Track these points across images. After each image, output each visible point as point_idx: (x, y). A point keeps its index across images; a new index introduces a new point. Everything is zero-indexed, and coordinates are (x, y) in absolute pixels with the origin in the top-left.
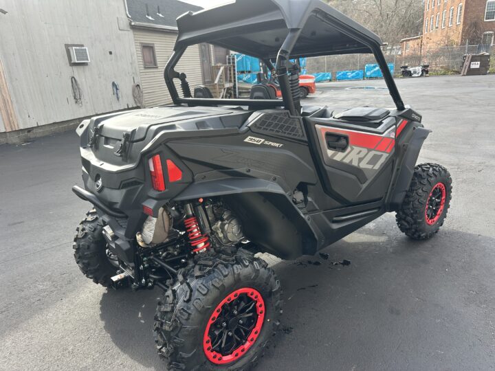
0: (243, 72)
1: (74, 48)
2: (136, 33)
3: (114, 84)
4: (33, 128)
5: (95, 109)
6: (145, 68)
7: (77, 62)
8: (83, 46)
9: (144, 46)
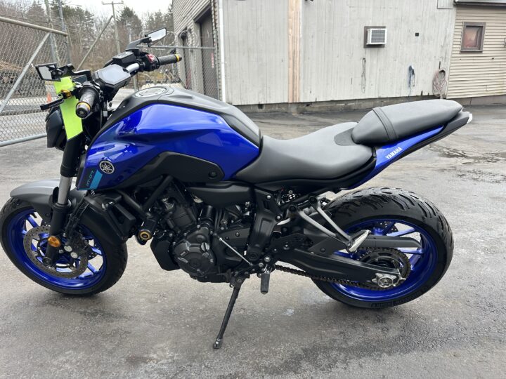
1: (371, 29)
2: (460, 11)
3: (410, 68)
4: (311, 103)
5: (379, 93)
8: (384, 27)
9: (469, 26)
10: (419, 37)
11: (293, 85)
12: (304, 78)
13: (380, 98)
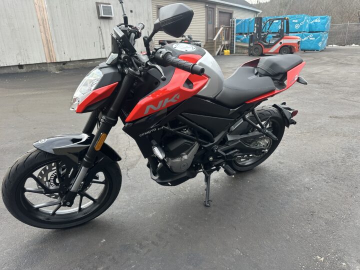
0: (241, 34)
1: (102, 5)
4: (67, 62)
7: (103, 16)
8: (110, 4)
11: (48, 48)
12: (56, 42)
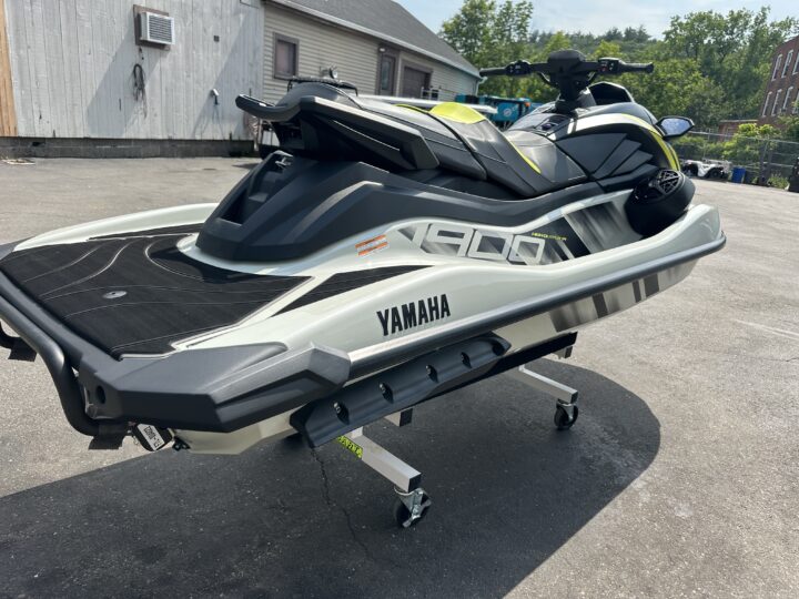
1: (149, 14)
2: (271, 15)
3: (212, 93)
4: (44, 139)
5: (168, 131)
6: (275, 78)
7: (149, 39)
8: (167, 14)
9: (281, 41)
10: (219, 44)
13: (170, 140)
